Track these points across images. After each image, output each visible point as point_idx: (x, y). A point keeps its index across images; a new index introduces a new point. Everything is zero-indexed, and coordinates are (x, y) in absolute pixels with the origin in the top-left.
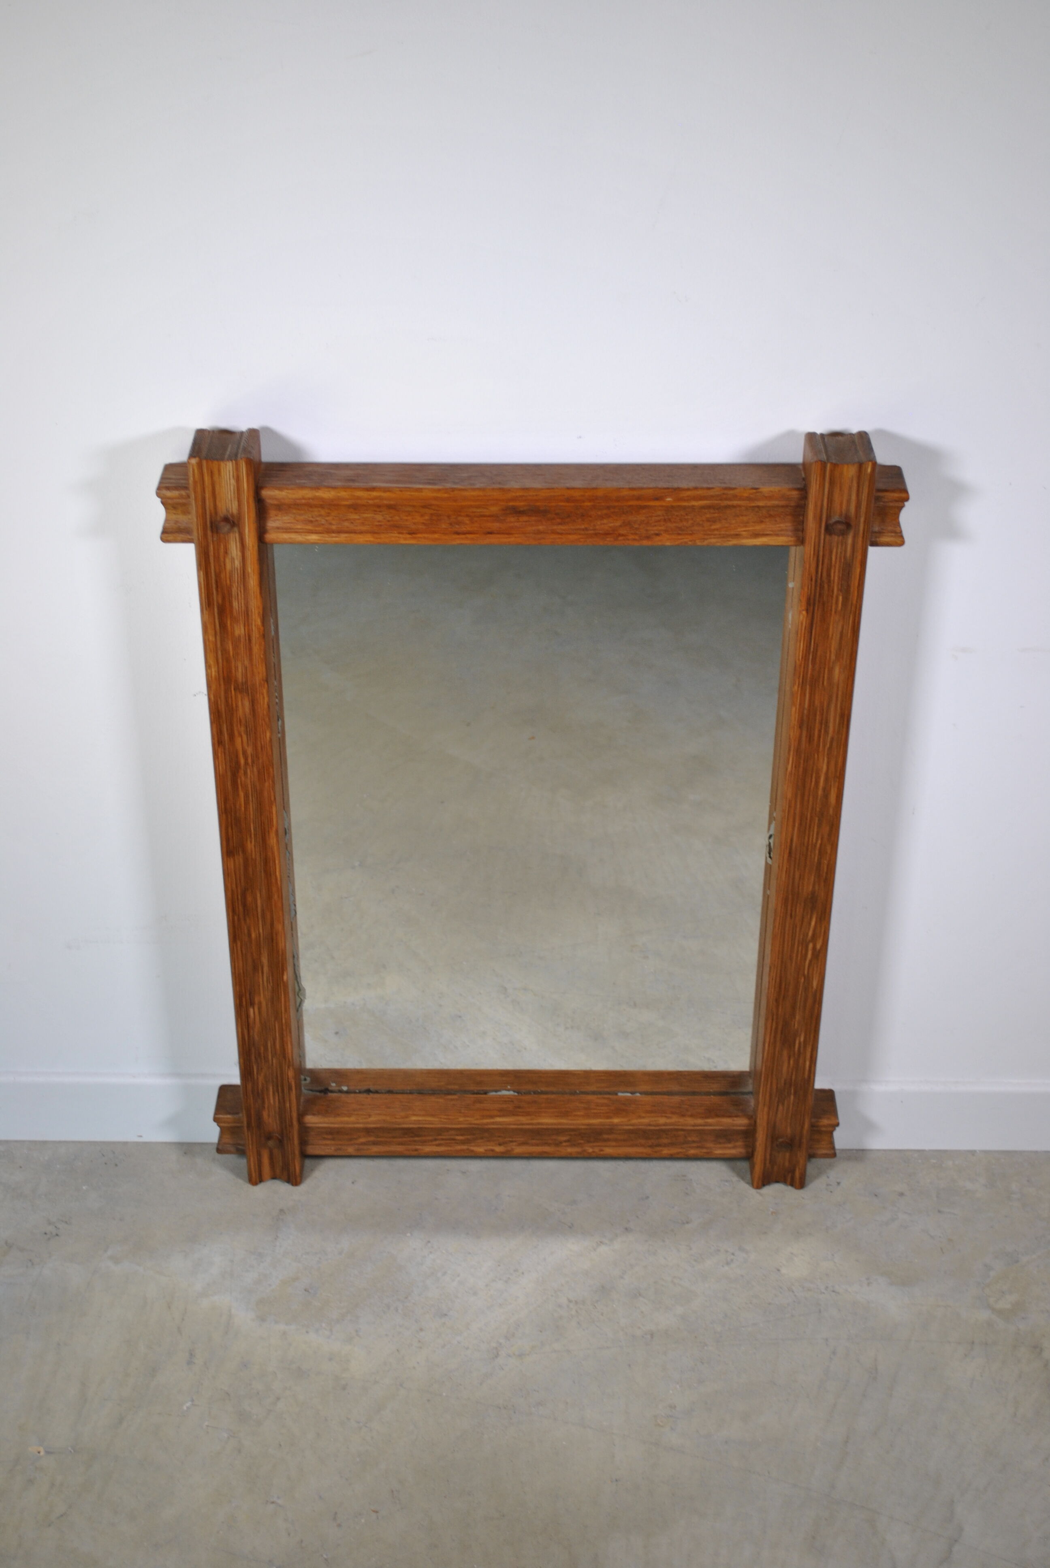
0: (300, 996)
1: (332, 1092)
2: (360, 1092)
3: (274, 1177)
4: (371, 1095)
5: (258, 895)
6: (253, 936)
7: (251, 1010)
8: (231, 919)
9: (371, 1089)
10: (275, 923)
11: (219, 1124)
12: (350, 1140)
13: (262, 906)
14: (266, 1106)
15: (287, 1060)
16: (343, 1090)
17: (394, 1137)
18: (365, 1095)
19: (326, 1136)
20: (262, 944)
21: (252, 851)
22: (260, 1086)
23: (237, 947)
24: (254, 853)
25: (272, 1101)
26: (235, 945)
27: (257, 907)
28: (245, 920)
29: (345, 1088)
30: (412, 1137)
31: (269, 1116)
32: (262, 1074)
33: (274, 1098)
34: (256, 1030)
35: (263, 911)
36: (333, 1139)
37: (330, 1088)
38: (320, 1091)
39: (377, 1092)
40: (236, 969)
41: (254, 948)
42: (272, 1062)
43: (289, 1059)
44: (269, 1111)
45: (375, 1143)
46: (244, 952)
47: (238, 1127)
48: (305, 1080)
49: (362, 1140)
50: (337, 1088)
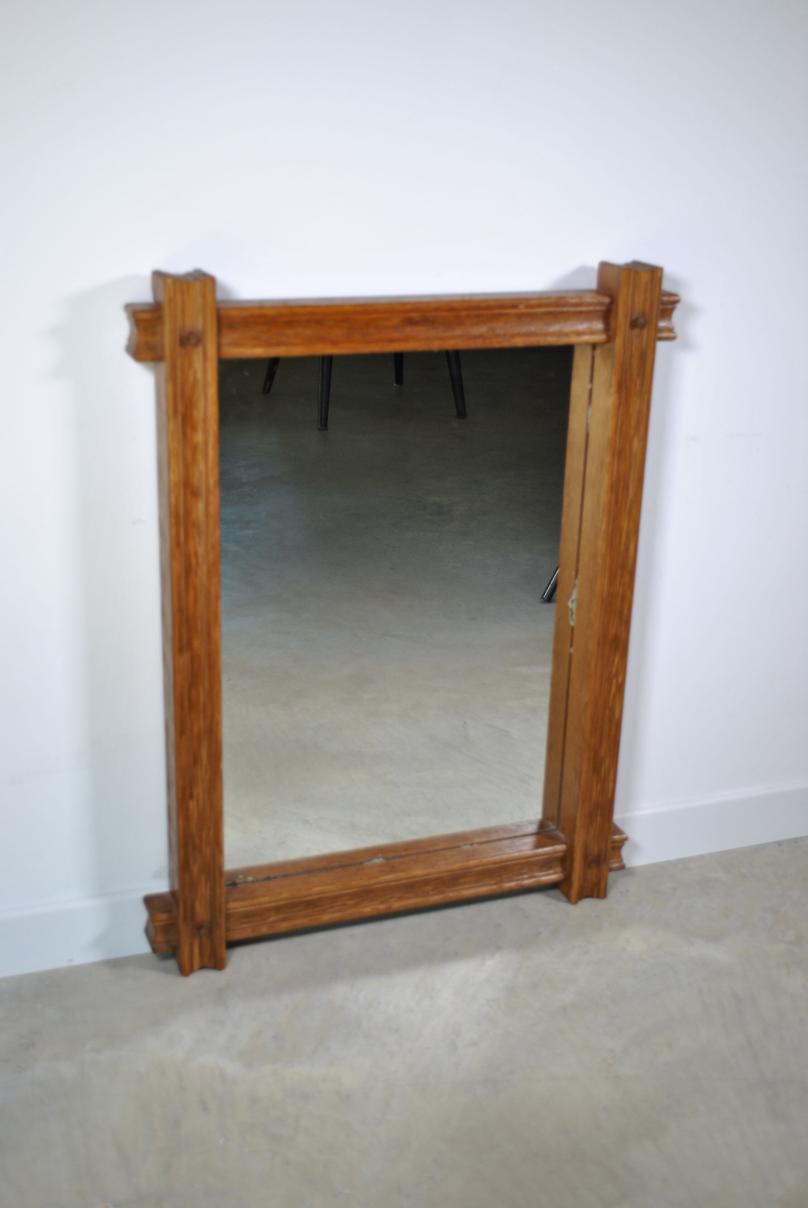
1: (240, 883)
2: (262, 880)
3: (203, 967)
4: (272, 880)
9: (270, 877)
13: (204, 699)
14: (199, 896)
17: (298, 912)
18: (268, 881)
21: (197, 648)
23: (182, 742)
28: (189, 715)
29: (250, 879)
35: (204, 704)
36: (249, 922)
38: (230, 885)
39: (275, 878)
41: (195, 742)
45: (284, 920)
46: (187, 746)
49: (273, 919)
50: (244, 880)
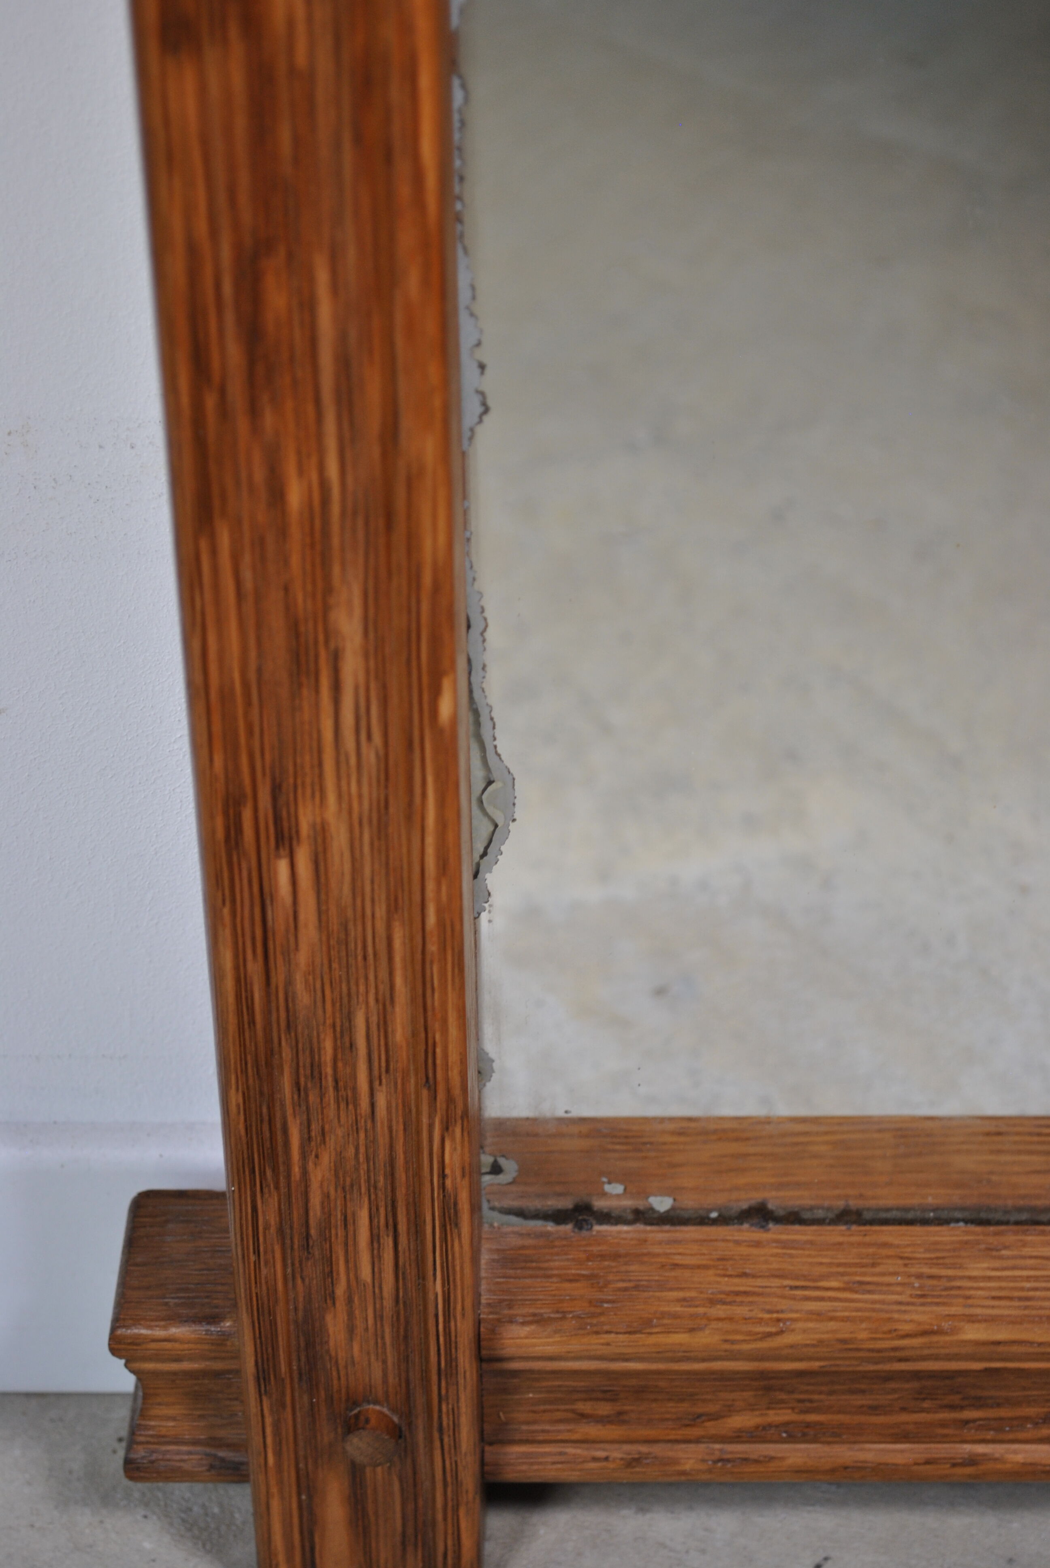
0: (490, 809)
1: (606, 1217)
2: (724, 1220)
4: (775, 1232)
5: (323, 277)
6: (295, 497)
7: (282, 867)
8: (185, 400)
9: (770, 1206)
10: (407, 422)
11: (137, 1365)
12: (696, 1419)
13: (342, 338)
14: (340, 1291)
15: (441, 1096)
16: (652, 1209)
17: (874, 1409)
18: (746, 1232)
19: (581, 1407)
20: (336, 541)
21: (291, 24)
22: (316, 1200)
23: (214, 552)
24: (301, 28)
25: (366, 1272)
26: (204, 545)
27: (313, 342)
28: (254, 411)
29: (662, 1204)
30: (952, 1407)
31: (351, 1330)
32: (326, 1159)
33: (376, 1259)
34: (302, 958)
35: (344, 363)
36: (618, 1418)
37: (599, 1204)
38: (559, 1217)
39: (794, 1218)
40: (213, 668)
41: (295, 560)
42: (373, 1105)
43: (448, 1091)
44: (351, 1314)
45: (792, 1435)
46: (248, 585)
47: (217, 1375)
48: (496, 1169)
49: (743, 1420)
50: (629, 1203)
